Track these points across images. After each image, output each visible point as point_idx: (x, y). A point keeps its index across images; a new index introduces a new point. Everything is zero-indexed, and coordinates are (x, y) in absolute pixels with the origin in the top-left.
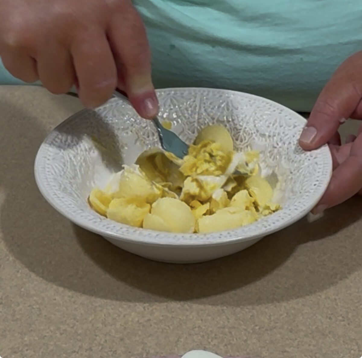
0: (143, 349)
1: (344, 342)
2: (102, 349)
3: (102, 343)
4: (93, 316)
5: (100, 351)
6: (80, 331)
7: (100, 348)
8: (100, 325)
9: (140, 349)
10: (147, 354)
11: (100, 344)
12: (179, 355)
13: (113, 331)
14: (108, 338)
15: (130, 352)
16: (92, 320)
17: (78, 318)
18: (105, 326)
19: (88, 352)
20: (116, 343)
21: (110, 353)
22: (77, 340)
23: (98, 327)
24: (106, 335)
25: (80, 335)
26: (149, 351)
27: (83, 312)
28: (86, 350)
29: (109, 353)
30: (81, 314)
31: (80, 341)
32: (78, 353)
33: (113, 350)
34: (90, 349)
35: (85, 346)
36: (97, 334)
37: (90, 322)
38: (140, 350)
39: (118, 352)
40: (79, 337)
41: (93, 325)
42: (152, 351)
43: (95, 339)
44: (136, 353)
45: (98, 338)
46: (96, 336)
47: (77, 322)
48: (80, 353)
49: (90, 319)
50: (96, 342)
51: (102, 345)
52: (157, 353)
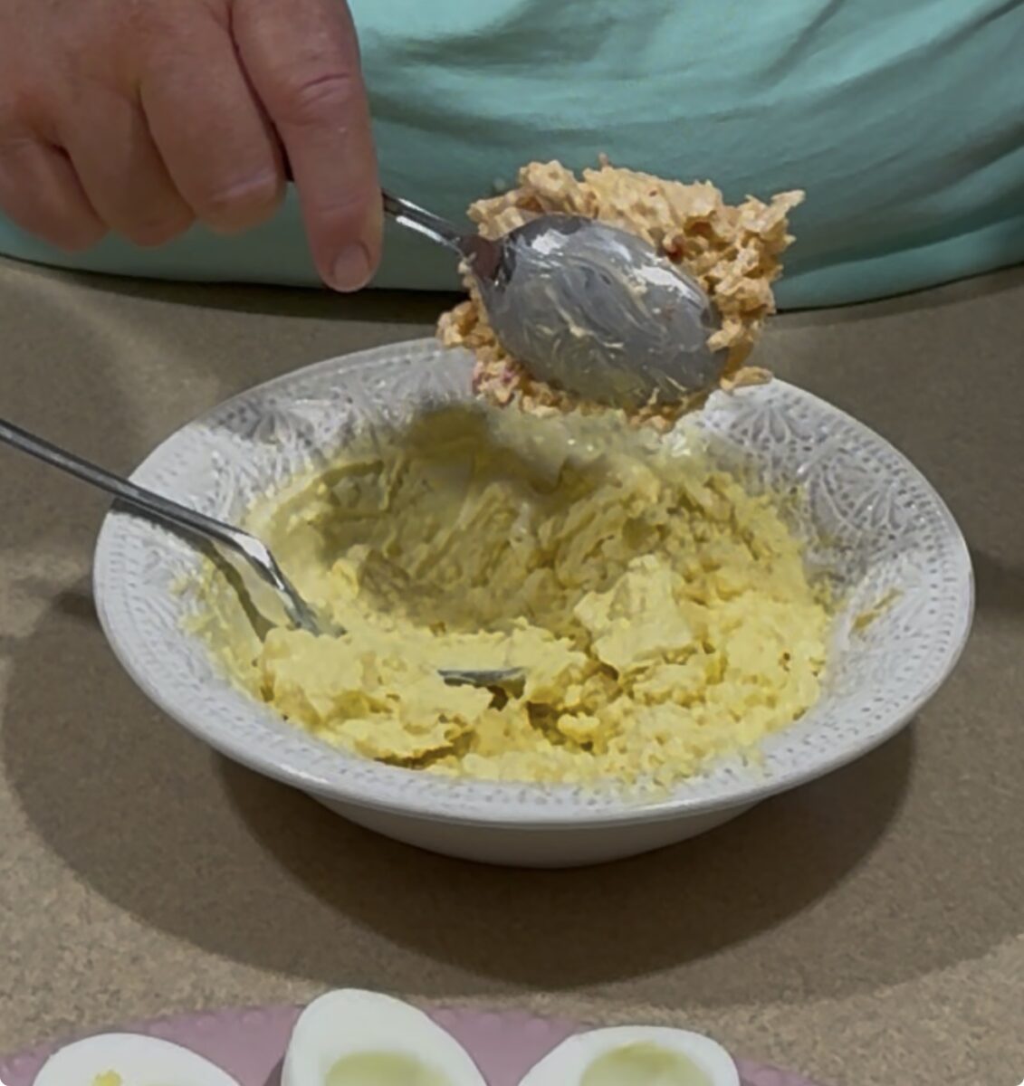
0: (194, 986)
1: (762, 965)
2: (79, 986)
3: (80, 968)
4: (55, 891)
5: (73, 992)
6: (16, 937)
7: (74, 983)
8: (73, 919)
9: (185, 986)
10: (208, 999)
11: (73, 972)
12: (298, 1002)
13: (111, 936)
14: (95, 955)
15: (157, 996)
16: (51, 905)
17: (11, 898)
18: (89, 922)
19: (40, 994)
20: (120, 970)
21: (103, 998)
22: (10, 959)
23: (67, 925)
24: (90, 948)
25: (17, 946)
26: (212, 992)
27: (25, 882)
28: (35, 991)
29: (99, 996)
30: (21, 888)
31: (17, 962)
32: (10, 997)
33: (112, 987)
34: (47, 986)
35: (32, 978)
36: (65, 944)
37: (47, 910)
38: (188, 989)
39: (126, 995)
40: (15, 954)
41: (53, 920)
42: (222, 994)
43: (61, 959)
44: (174, 997)
45: (67, 954)
46: (63, 948)
47: (10, 909)
48: (16, 997)
49: (46, 902)
50: (61, 966)
51: (82, 974)
52: (236, 996)
